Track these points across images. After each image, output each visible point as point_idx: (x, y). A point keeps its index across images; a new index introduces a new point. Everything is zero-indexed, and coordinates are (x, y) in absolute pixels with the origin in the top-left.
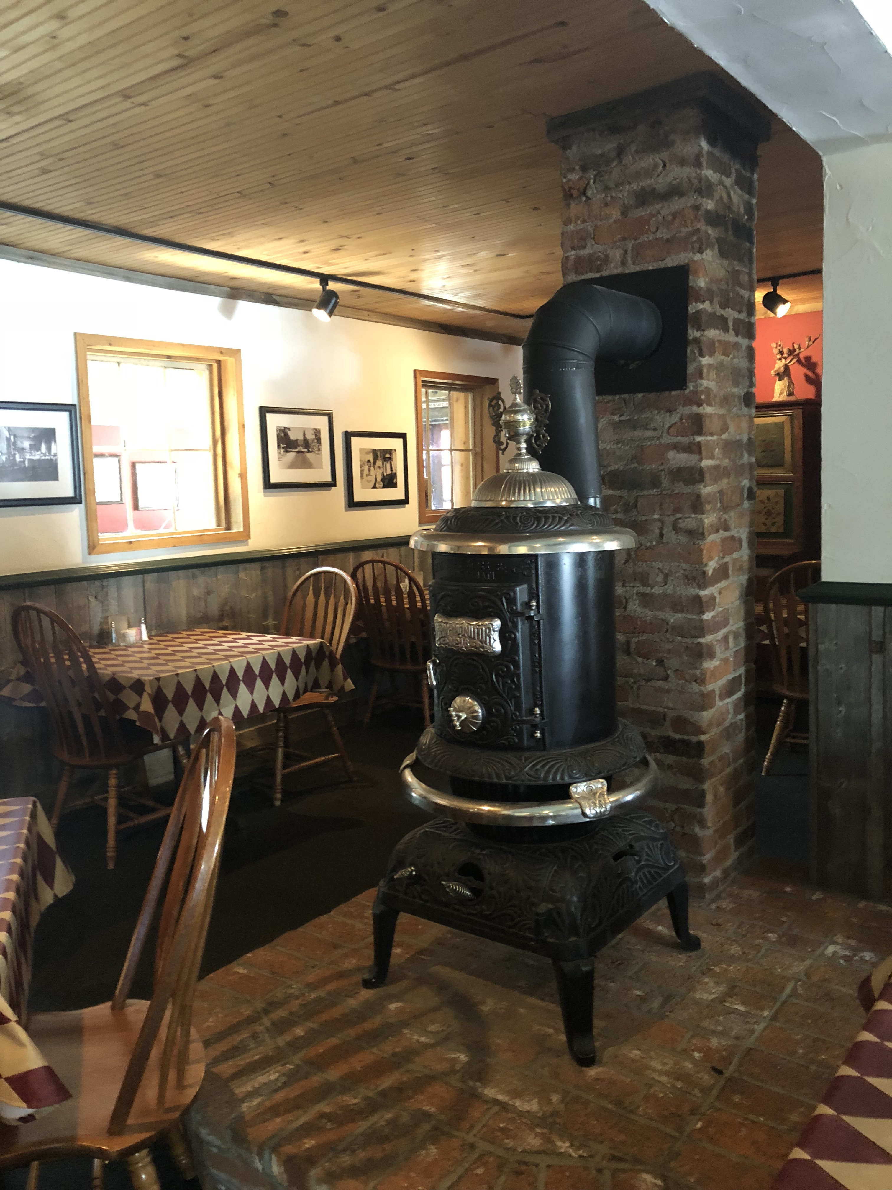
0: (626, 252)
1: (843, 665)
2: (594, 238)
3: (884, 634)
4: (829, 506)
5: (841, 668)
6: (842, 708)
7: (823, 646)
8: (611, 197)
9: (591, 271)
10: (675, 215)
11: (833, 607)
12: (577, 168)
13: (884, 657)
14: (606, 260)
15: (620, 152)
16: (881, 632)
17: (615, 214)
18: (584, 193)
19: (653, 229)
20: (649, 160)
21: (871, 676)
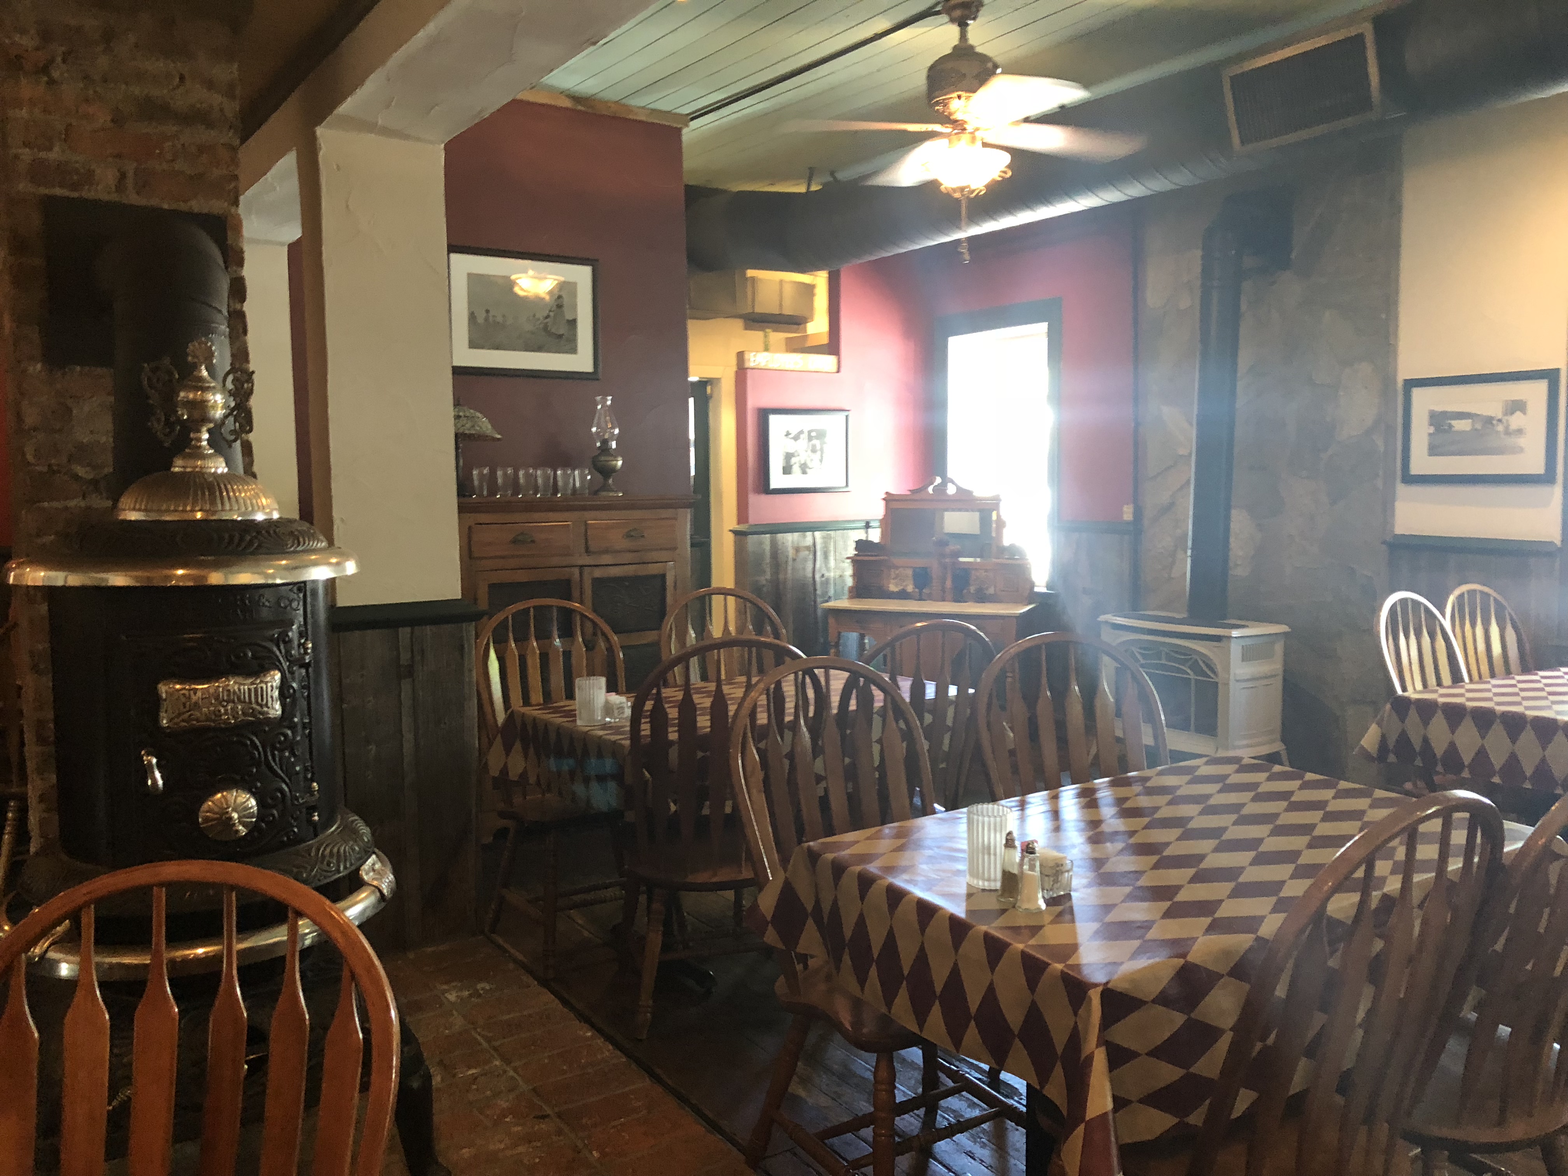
0: (123, 176)
1: (371, 698)
2: (65, 140)
3: (413, 657)
4: (342, 520)
5: (369, 702)
6: (373, 747)
7: (348, 681)
8: (95, 92)
9: (61, 186)
10: (202, 149)
11: (357, 633)
12: (33, 32)
13: (414, 680)
14: (89, 177)
15: (108, 37)
16: (409, 655)
17: (103, 118)
18: (45, 69)
19: (169, 156)
20: (156, 65)
21: (401, 704)
